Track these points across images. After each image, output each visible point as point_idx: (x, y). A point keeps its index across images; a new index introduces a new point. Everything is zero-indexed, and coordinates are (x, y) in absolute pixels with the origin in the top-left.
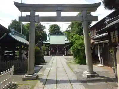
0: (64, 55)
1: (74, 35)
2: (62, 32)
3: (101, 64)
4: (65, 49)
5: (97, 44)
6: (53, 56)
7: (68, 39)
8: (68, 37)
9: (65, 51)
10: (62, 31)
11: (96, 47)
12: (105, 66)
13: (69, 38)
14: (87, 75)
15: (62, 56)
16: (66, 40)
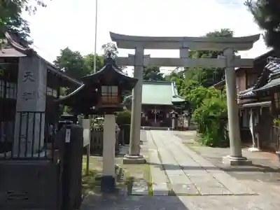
0: (171, 129)
1: (194, 84)
2: (164, 76)
3: (256, 146)
4: (174, 116)
5: (249, 108)
6: (145, 129)
7: (179, 92)
8: (179, 89)
9: (173, 120)
10: (162, 74)
11: (246, 114)
12: (263, 151)
13: (181, 90)
14: (231, 162)
15: (166, 130)
16: (174, 95)
